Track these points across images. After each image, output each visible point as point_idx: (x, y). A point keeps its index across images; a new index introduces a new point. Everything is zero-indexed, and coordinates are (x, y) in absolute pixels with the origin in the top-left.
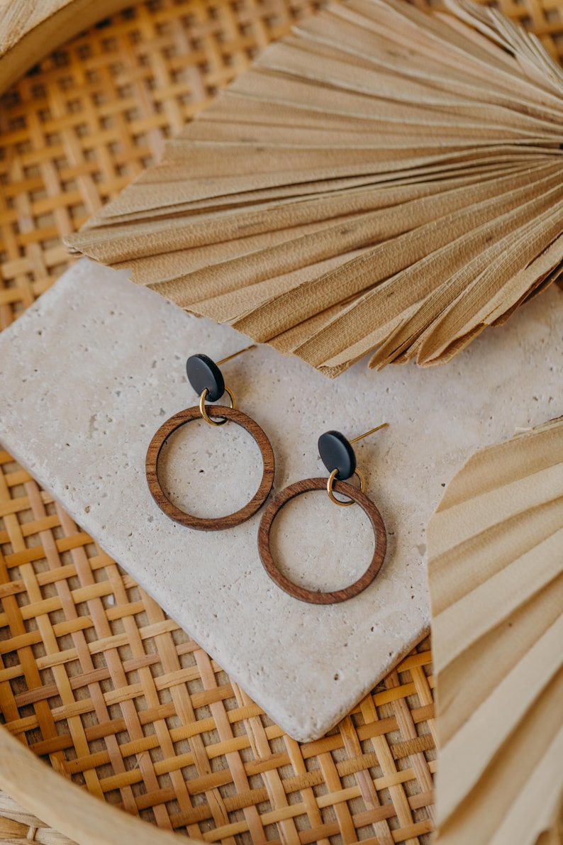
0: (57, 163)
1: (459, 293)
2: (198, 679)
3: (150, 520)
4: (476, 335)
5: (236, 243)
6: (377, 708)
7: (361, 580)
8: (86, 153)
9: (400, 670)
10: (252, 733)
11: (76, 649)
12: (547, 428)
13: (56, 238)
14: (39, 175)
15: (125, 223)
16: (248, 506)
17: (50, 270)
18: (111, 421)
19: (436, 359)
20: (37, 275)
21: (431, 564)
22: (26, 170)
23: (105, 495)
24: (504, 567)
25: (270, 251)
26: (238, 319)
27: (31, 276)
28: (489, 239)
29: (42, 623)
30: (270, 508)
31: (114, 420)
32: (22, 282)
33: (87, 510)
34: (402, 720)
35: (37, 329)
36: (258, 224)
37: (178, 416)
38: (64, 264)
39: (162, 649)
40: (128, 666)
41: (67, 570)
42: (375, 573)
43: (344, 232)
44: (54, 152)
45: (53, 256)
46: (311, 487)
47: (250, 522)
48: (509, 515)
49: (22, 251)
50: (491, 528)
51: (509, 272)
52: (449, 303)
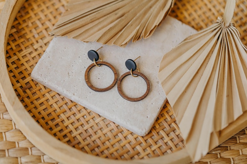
0: (39, 19)
1: (148, 20)
2: (113, 129)
3: (90, 93)
4: (155, 28)
5: (91, 24)
6: (159, 124)
7: (146, 93)
8: (46, 16)
9: (161, 114)
10: (130, 137)
11: (81, 130)
12: (179, 45)
13: (45, 37)
14: (36, 24)
15: (62, 26)
16: (113, 83)
17: (45, 44)
18: (73, 73)
19: (148, 36)
20: (43, 47)
21: (162, 83)
22: (32, 23)
23: (77, 90)
24: (179, 80)
25: (100, 23)
26: (97, 39)
27: (41, 47)
28: (151, 7)
29: (70, 126)
30: (119, 82)
31: (74, 72)
32: (39, 49)
33: (74, 95)
34: (166, 125)
35: (48, 56)
36: (95, 18)
37: (89, 67)
38: (48, 42)
39: (102, 124)
40: (95, 130)
41: (72, 112)
42: (149, 90)
43: (116, 14)
44: (38, 17)
45: (45, 41)
46: (127, 75)
47: (115, 87)
48: (177, 67)
49: (37, 42)
50: (174, 71)
51: (158, 13)
52: (146, 23)
